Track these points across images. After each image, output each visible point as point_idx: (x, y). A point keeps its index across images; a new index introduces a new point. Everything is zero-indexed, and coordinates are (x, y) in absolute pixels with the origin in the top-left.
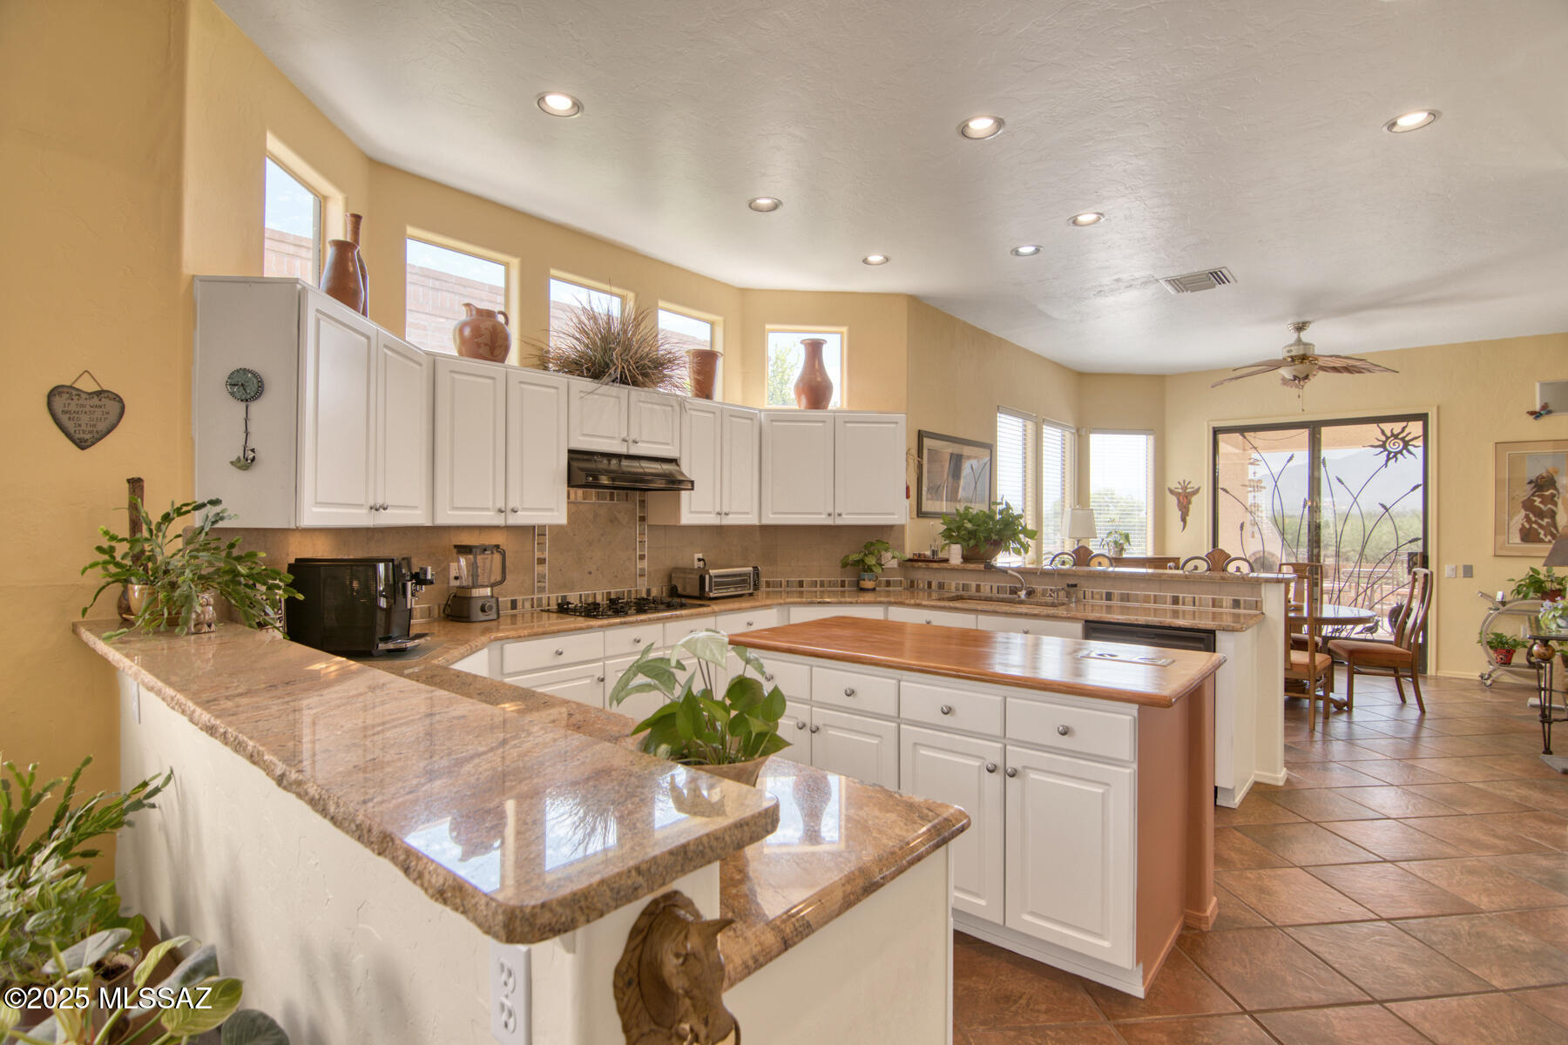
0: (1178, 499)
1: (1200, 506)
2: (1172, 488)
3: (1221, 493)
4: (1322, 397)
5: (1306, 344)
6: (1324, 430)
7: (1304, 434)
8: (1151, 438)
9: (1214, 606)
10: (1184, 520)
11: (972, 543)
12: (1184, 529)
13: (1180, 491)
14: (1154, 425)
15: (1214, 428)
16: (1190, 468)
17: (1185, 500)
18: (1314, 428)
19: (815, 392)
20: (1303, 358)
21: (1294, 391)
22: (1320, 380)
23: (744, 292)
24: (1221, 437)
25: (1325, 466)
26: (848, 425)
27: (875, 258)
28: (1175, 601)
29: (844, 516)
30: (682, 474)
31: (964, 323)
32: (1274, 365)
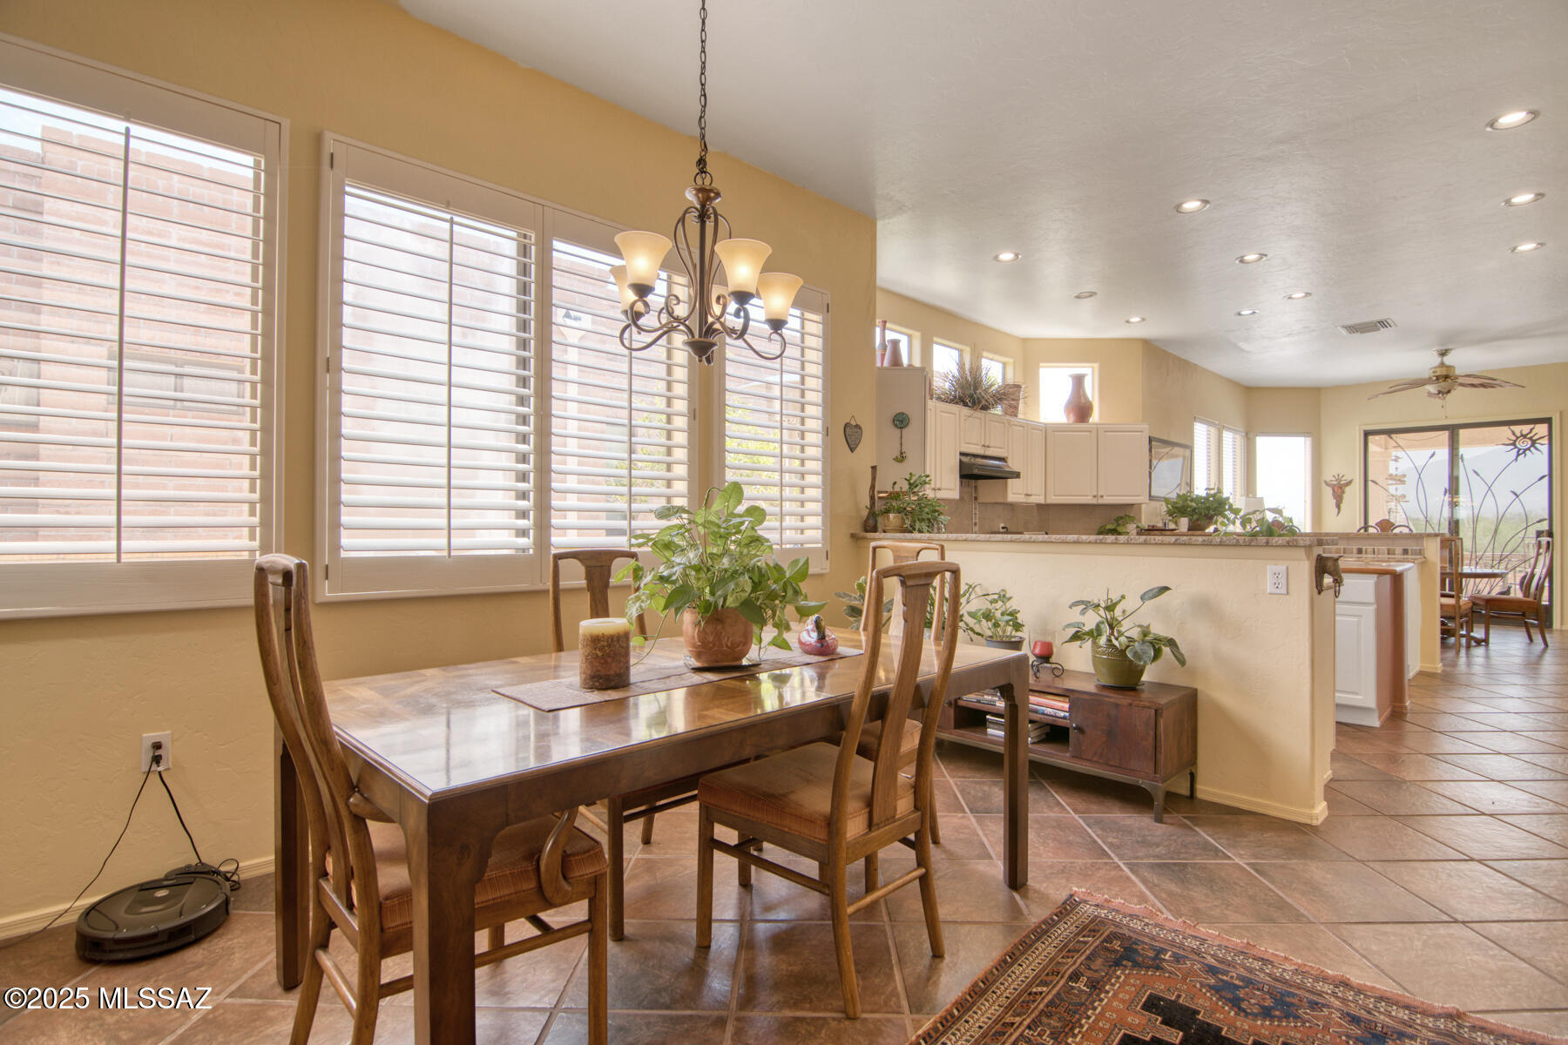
0: (1334, 491)
1: (1353, 495)
2: (1328, 480)
3: (1370, 484)
4: (1460, 405)
5: (1449, 367)
6: (1462, 432)
7: (1445, 435)
8: (1309, 440)
9: (1389, 554)
10: (1338, 507)
11: (1195, 517)
12: (1339, 513)
13: (1335, 483)
14: (1312, 430)
15: (1365, 431)
16: (1344, 464)
17: (1339, 490)
18: (1453, 430)
19: (1081, 410)
20: (1446, 377)
21: (1438, 402)
22: (1458, 392)
23: (1025, 341)
24: (1370, 438)
25: (1463, 461)
26: (1108, 433)
27: (1135, 319)
28: (1360, 551)
29: (1105, 497)
30: (1008, 466)
31: (1174, 355)
32: (1418, 383)
